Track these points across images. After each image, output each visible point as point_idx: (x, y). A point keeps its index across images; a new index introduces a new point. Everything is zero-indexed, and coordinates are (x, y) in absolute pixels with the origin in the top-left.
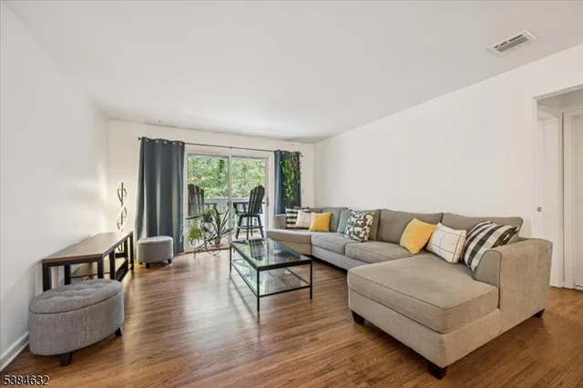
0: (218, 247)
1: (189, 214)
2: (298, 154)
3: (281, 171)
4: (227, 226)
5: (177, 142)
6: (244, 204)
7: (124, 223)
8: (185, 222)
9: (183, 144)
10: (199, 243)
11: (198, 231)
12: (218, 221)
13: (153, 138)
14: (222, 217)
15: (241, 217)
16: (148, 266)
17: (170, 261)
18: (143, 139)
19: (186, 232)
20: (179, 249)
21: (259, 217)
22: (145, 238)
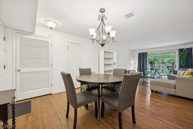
9: (147, 53)
18: (139, 53)
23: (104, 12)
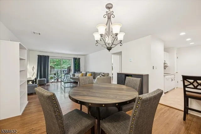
0: (58, 81)
1: (50, 73)
2: (79, 59)
3: (75, 63)
4: (60, 76)
5: (47, 56)
6: (66, 71)
7: (34, 75)
8: (49, 75)
9: (49, 56)
10: (53, 80)
11: (52, 77)
12: (58, 75)
13: (41, 55)
14: (59, 74)
15: (65, 74)
16: (40, 85)
17: (45, 84)
18: (39, 55)
19: (49, 78)
20: (48, 82)
21: (70, 74)
22: (39, 79)
23: (111, 8)
